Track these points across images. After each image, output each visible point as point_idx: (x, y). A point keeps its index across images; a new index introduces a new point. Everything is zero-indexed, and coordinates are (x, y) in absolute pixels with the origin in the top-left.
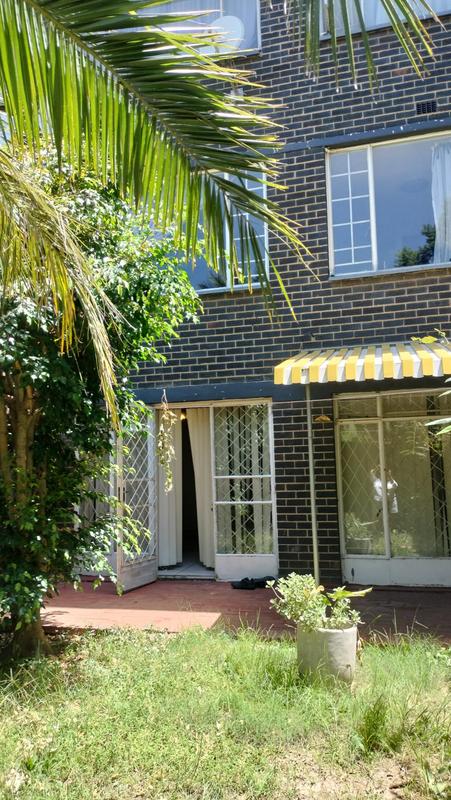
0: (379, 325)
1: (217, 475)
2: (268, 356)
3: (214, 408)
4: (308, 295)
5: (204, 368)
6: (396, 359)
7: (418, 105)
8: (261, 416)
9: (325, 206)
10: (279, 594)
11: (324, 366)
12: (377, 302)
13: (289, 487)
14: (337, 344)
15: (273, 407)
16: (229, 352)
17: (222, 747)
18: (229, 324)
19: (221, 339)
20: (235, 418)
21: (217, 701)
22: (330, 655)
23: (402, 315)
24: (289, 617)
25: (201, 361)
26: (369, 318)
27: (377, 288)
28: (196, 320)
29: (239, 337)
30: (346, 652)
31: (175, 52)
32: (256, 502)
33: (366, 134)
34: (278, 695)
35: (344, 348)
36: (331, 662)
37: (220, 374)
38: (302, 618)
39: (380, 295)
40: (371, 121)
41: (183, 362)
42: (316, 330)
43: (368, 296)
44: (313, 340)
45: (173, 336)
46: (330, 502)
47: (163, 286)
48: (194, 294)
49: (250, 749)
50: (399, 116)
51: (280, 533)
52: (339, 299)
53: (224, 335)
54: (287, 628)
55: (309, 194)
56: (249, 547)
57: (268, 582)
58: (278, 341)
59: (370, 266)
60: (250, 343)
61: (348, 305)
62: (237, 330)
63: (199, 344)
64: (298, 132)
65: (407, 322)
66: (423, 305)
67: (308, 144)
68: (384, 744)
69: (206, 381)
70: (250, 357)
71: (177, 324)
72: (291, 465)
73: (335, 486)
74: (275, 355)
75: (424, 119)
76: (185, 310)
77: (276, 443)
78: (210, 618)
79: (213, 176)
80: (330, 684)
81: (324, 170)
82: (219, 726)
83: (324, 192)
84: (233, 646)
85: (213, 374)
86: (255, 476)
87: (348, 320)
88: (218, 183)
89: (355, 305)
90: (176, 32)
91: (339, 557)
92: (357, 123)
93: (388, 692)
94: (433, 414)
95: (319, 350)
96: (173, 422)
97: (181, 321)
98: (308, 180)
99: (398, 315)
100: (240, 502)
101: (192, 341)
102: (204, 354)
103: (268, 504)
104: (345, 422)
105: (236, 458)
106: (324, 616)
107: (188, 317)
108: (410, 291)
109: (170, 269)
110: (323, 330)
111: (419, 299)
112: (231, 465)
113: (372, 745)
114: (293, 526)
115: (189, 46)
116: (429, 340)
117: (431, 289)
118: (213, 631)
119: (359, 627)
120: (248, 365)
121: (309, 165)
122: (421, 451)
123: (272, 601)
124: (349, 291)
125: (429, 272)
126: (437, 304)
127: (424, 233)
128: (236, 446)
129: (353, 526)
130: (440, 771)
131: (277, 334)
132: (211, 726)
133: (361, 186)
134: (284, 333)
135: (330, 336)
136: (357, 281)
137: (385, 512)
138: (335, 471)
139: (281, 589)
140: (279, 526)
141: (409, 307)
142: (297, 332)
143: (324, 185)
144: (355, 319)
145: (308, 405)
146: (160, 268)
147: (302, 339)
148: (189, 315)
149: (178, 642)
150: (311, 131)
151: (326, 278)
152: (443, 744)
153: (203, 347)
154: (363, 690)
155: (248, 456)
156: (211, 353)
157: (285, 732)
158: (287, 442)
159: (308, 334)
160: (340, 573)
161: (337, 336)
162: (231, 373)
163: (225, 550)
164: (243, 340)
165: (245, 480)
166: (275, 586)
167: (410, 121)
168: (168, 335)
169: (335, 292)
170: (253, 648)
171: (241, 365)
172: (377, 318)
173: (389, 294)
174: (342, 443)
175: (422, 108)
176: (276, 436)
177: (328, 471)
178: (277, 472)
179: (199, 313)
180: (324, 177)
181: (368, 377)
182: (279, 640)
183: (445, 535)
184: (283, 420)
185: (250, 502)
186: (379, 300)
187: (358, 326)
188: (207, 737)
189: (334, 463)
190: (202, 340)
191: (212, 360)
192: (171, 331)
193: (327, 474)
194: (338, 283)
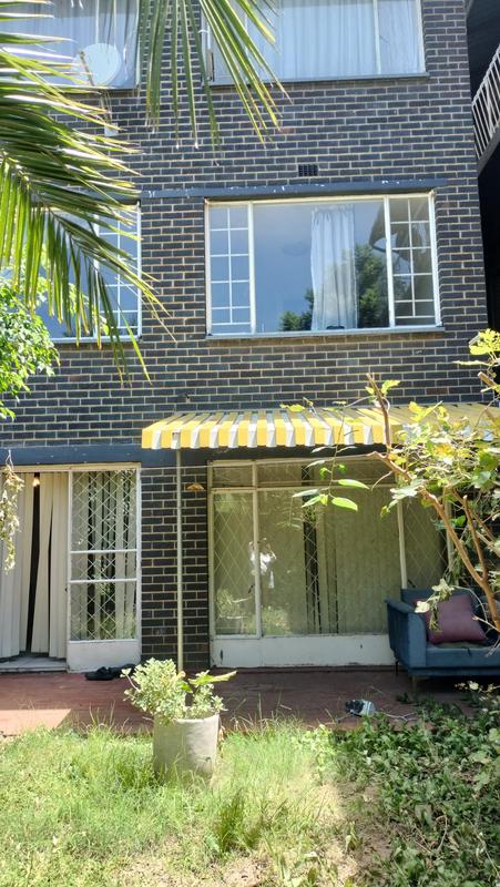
0: (256, 390)
1: (74, 549)
2: (138, 416)
3: (74, 474)
4: (184, 353)
5: (64, 426)
6: (270, 427)
7: (300, 167)
8: (128, 485)
9: (203, 260)
10: (135, 683)
11: (197, 431)
12: (254, 366)
13: (157, 562)
14: (213, 407)
15: (142, 474)
16: (94, 410)
17: (58, 866)
18: (94, 378)
19: (85, 395)
20: (98, 484)
21: (57, 812)
22: (189, 748)
23: (279, 381)
24: (145, 709)
25: (59, 419)
26: (246, 382)
27: (255, 351)
28: (50, 372)
29: (106, 394)
30: (205, 743)
31: (18, 76)
32: (118, 580)
33: (247, 191)
34: (129, 799)
35: (219, 413)
36: (190, 755)
37: (82, 434)
38: (158, 709)
39: (258, 358)
40: (252, 176)
41: (38, 419)
42: (192, 391)
43: (246, 359)
44: (188, 402)
45: (22, 389)
46: (200, 578)
47: (10, 331)
48: (49, 343)
49: (91, 863)
50: (281, 175)
51: (144, 614)
52: (215, 360)
53: (89, 391)
54: (143, 722)
55: (186, 246)
56: (109, 632)
57: (123, 671)
58: (149, 400)
59: (248, 328)
60: (118, 401)
61: (225, 367)
62: (104, 386)
63: (58, 399)
64: (176, 179)
65: (284, 389)
66: (300, 372)
67: (187, 193)
68: (241, 842)
69: (65, 442)
70: (117, 417)
71: (27, 376)
72: (160, 537)
73: (207, 561)
74: (146, 416)
75: (306, 182)
76: (38, 360)
77: (144, 513)
78: (58, 715)
79: (57, 216)
80: (187, 780)
81: (203, 222)
82: (55, 841)
83: (203, 245)
84: (80, 746)
85: (74, 434)
86: (119, 550)
87: (225, 382)
88: (64, 225)
89: (233, 367)
90: (18, 54)
91: (207, 639)
92: (239, 177)
93: (249, 784)
94: (307, 484)
95: (193, 413)
96: (19, 488)
97: (32, 372)
98: (187, 230)
99: (275, 381)
100: (101, 580)
101: (50, 395)
102: (64, 410)
103: (132, 582)
104: (220, 491)
105: (97, 529)
106: (183, 705)
107: (41, 368)
108: (287, 357)
109: (22, 312)
110: (199, 391)
111: (296, 366)
112: (90, 538)
113: (228, 844)
114: (159, 606)
115: (35, 72)
116: (297, 408)
117: (309, 357)
118: (59, 731)
119: (222, 715)
120: (114, 425)
121: (187, 215)
122: (297, 522)
123: (126, 692)
124: (226, 352)
125: (307, 340)
126: (314, 372)
127: (307, 298)
128: (99, 517)
129: (225, 603)
130: (296, 865)
131: (149, 393)
132: (46, 843)
133: (241, 244)
134: (156, 392)
135: (205, 399)
136: (234, 342)
137: (257, 588)
138: (206, 544)
139: (138, 678)
140: (144, 606)
141: (287, 373)
142: (171, 392)
143: (203, 238)
144: (232, 382)
145: (178, 473)
146: (9, 310)
147: (176, 400)
148: (41, 366)
149: (15, 746)
150: (190, 179)
151: (203, 336)
152: (301, 835)
153: (62, 403)
154: (222, 784)
155: (111, 528)
156: (72, 410)
157: (133, 840)
158: (156, 513)
159: (182, 395)
160: (208, 656)
161: (213, 399)
162: (95, 434)
163: (80, 637)
164: (111, 397)
165: (107, 555)
166: (131, 674)
167: (292, 182)
168: (16, 387)
169: (212, 352)
170: (105, 746)
171: (107, 425)
172: (254, 382)
173: (267, 358)
174: (215, 513)
175: (304, 171)
176: (144, 505)
177: (199, 545)
178: (144, 546)
179: (54, 364)
180: (203, 230)
181: (242, 444)
182: (135, 735)
183: (317, 611)
184: (153, 488)
185: (112, 580)
186: (257, 363)
187: (234, 390)
188: (41, 856)
189: (206, 536)
190: (63, 395)
191: (74, 418)
192: (21, 384)
193: (197, 546)
194: (215, 342)
